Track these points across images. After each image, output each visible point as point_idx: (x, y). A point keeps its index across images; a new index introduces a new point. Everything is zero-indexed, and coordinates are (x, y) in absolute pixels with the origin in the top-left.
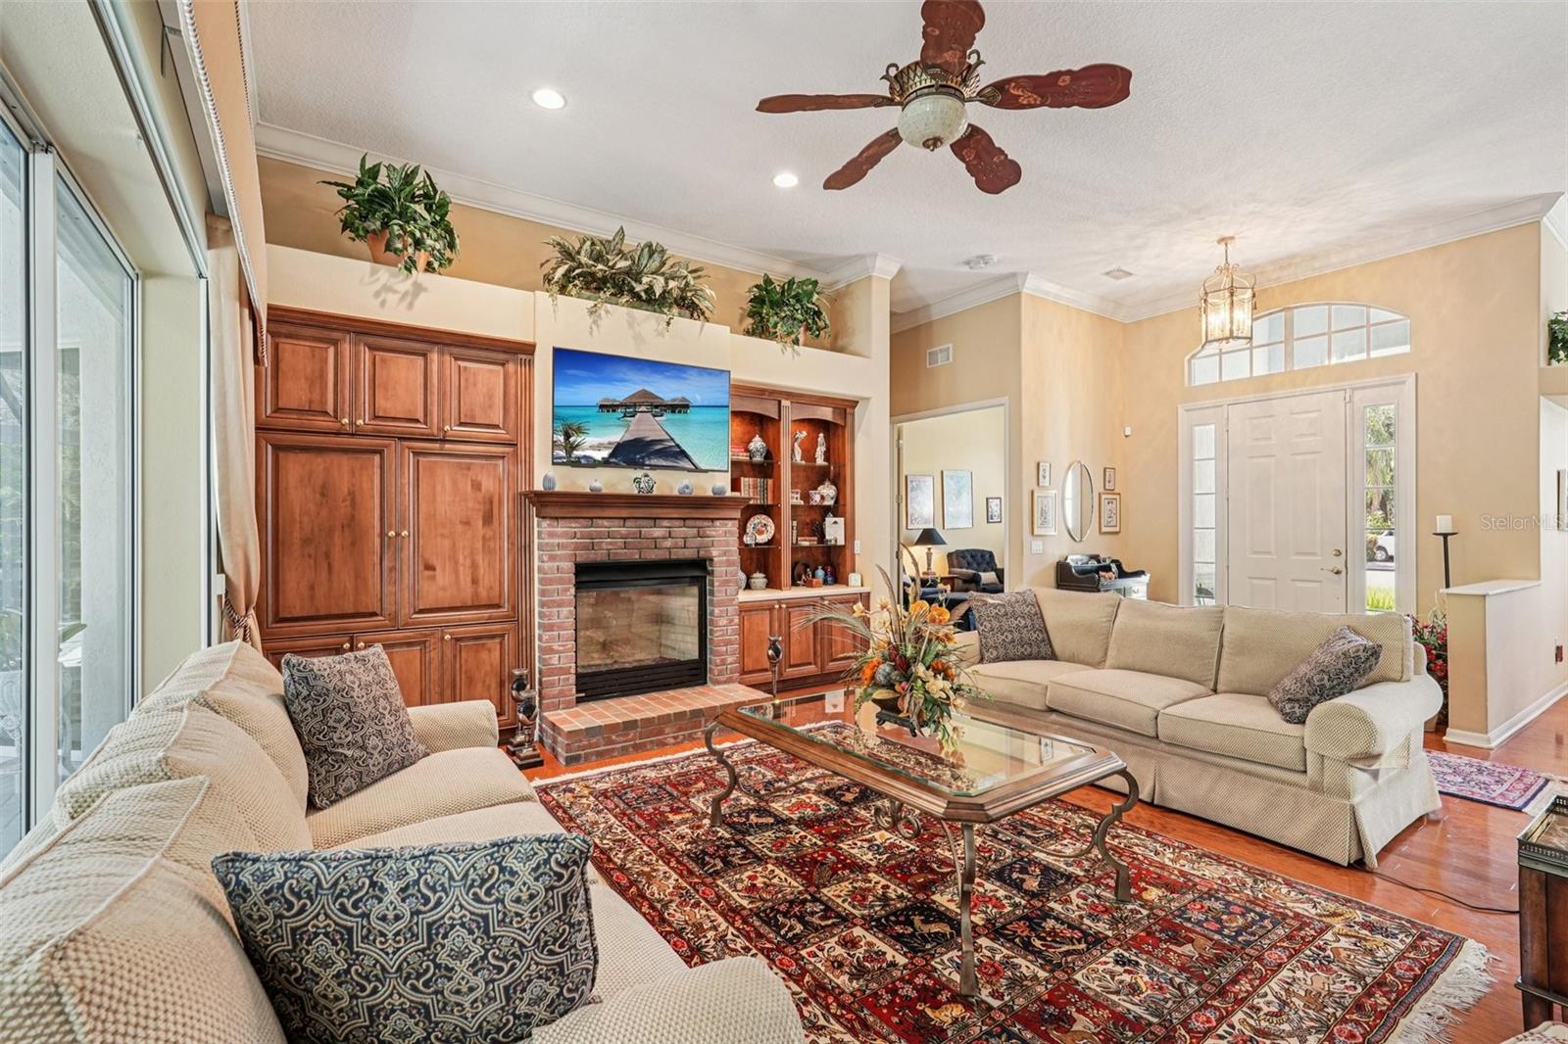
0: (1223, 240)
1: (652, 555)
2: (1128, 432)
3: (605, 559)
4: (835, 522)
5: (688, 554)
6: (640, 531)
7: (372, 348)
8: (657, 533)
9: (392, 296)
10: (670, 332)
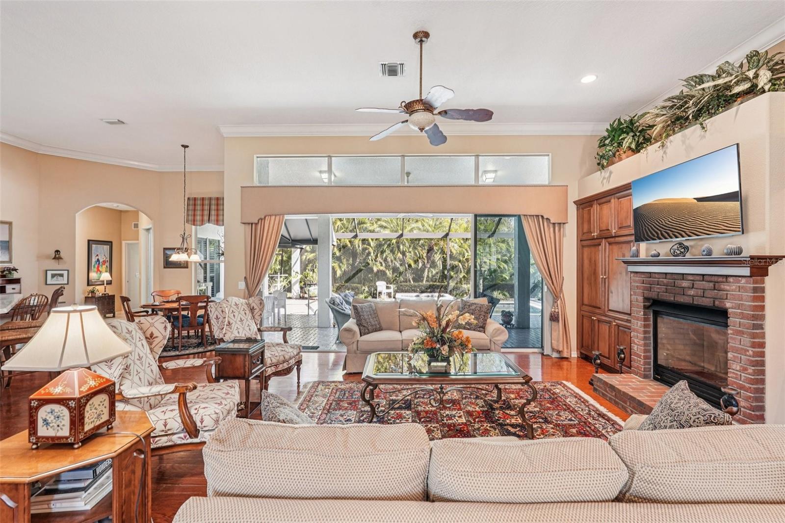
6: (674, 282)
7: (599, 204)
8: (685, 284)
9: (605, 181)
10: (707, 131)
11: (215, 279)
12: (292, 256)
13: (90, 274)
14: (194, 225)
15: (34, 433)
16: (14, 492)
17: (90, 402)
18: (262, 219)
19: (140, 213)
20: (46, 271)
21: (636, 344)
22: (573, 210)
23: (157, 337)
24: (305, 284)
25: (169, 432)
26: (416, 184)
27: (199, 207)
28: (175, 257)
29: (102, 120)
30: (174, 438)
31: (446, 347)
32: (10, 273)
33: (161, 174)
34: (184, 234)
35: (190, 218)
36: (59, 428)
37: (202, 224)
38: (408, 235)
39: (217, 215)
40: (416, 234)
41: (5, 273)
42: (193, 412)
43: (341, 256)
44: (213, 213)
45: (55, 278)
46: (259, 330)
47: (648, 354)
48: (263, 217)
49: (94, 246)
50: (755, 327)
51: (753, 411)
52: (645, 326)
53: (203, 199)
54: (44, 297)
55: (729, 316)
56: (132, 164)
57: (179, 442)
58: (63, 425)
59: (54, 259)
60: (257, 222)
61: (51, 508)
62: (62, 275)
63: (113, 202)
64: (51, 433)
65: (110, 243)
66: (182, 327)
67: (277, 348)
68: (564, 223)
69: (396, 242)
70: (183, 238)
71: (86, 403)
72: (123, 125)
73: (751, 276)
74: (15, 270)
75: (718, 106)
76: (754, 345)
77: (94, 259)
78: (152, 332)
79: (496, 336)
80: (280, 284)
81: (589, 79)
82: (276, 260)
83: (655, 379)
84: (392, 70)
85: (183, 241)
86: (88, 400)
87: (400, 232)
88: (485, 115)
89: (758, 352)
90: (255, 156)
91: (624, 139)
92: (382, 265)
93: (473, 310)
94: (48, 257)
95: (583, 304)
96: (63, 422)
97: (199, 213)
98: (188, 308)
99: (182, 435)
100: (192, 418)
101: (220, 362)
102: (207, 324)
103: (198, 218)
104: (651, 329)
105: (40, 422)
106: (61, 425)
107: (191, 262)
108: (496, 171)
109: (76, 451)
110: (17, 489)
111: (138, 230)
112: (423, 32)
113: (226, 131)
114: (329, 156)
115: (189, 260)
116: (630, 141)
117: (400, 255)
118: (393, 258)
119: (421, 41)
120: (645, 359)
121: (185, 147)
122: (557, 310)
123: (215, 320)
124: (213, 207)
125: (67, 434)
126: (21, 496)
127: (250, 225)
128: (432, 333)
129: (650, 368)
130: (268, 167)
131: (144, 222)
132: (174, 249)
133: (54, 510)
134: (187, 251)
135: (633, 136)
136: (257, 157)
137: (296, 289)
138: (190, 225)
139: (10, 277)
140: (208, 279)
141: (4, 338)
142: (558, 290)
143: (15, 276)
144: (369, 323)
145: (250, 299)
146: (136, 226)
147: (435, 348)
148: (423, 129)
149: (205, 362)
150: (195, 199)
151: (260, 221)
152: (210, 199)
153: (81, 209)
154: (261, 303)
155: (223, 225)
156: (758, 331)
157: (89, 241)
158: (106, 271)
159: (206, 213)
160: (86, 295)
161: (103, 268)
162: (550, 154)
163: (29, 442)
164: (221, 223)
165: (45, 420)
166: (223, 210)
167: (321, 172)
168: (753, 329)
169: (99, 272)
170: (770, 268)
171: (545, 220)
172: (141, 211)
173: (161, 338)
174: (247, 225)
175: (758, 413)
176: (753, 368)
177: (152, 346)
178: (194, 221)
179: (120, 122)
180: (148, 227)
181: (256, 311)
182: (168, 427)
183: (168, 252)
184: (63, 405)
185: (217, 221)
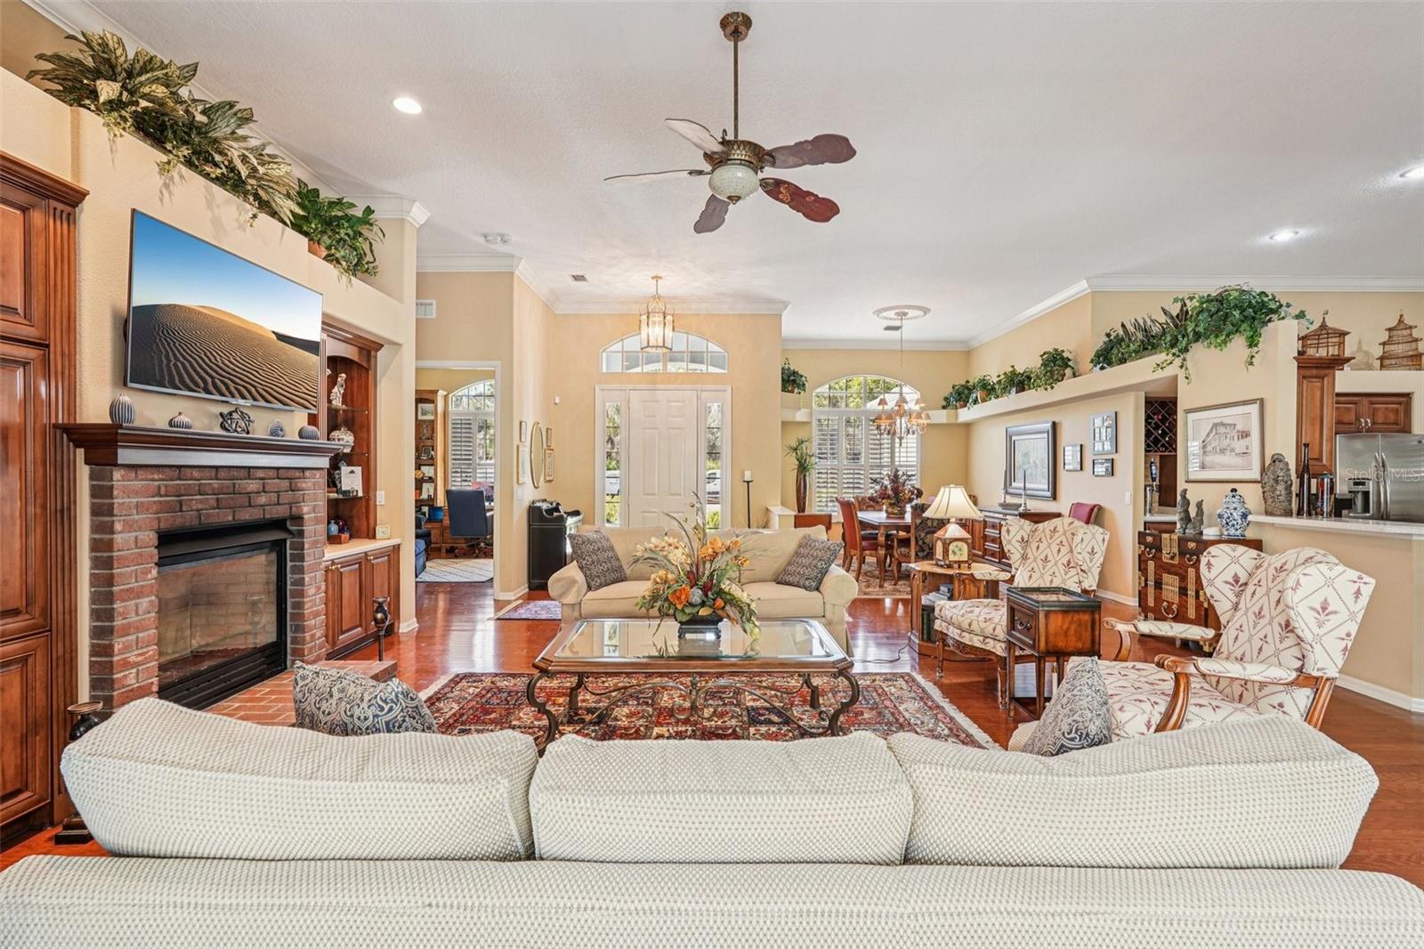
0: (657, 278)
1: (246, 515)
2: (557, 401)
3: (195, 522)
4: (352, 472)
5: (280, 512)
6: (234, 484)
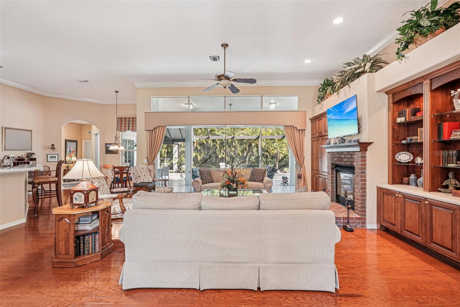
7: (319, 120)
8: (343, 156)
9: (321, 109)
10: (351, 88)
11: (131, 161)
12: (173, 149)
13: (66, 158)
14: (121, 131)
15: (72, 202)
16: (69, 218)
17: (90, 193)
18: (155, 128)
19: (92, 125)
20: (48, 155)
21: (329, 186)
22: (309, 123)
23: (109, 178)
24: (180, 164)
25: (116, 213)
26: (235, 110)
27: (123, 123)
28: (112, 148)
29: (77, 80)
30: (118, 215)
31: (235, 184)
32: (31, 155)
33: (104, 105)
34: (117, 136)
35: (119, 128)
36: (80, 201)
37: (125, 131)
38: (237, 137)
39: (133, 126)
40: (241, 137)
41: (29, 156)
42: (125, 205)
43: (201, 149)
44: (131, 125)
45: (52, 158)
46: (153, 180)
47: (333, 190)
48: (156, 127)
49: (68, 143)
50: (362, 173)
51: (361, 209)
52: (332, 177)
53: (125, 118)
54: (48, 167)
55: (355, 169)
56: (88, 100)
57: (120, 217)
58: (82, 200)
59: (51, 149)
60: (152, 130)
61: (78, 228)
62: (55, 157)
63: (78, 120)
64: (78, 202)
65: (76, 141)
66: (116, 182)
67: (161, 188)
68: (304, 130)
69: (231, 141)
70: (116, 138)
71: (89, 193)
72: (87, 82)
73: (360, 151)
74: (34, 154)
75: (355, 77)
76: (362, 180)
77: (68, 150)
78: (107, 176)
79: (267, 184)
80: (166, 164)
81: (308, 61)
82: (165, 152)
83: (336, 201)
84: (215, 59)
85: (116, 139)
86: (90, 192)
87: (233, 136)
88: (253, 81)
89: (363, 183)
90: (152, 97)
91: (327, 89)
92: (224, 154)
93: (258, 172)
94: (48, 148)
95: (313, 170)
96: (82, 199)
97: (123, 125)
98: (119, 173)
99: (121, 214)
100: (125, 208)
101: (135, 189)
102: (128, 182)
103: (123, 128)
104: (335, 179)
105: (74, 199)
106: (81, 200)
107: (119, 150)
108: (275, 103)
109: (86, 209)
110: (70, 217)
111: (91, 135)
112: (225, 44)
113: (137, 85)
114: (188, 97)
115: (119, 149)
116: (330, 90)
117: (233, 148)
118: (230, 150)
119: (225, 48)
120: (331, 192)
121: (117, 92)
122: (301, 173)
123: (133, 175)
124: (131, 122)
125: (83, 203)
126: (72, 219)
127: (149, 131)
128: (229, 179)
129: (334, 197)
130: (158, 102)
131: (95, 130)
132: (111, 144)
133: (79, 229)
134: (118, 145)
135: (332, 88)
136: (153, 98)
137: (175, 167)
138: (119, 132)
139: (31, 157)
140: (127, 161)
141: (40, 181)
142: (301, 163)
143: (34, 157)
144: (207, 179)
145: (149, 166)
146: (90, 132)
147: (230, 185)
148: (226, 87)
149: (129, 189)
150: (121, 118)
151: (154, 129)
152: (129, 118)
153: (64, 124)
154: (154, 168)
155: (136, 131)
156: (363, 175)
157: (66, 140)
158: (74, 156)
159: (127, 125)
160: (65, 169)
161: (73, 155)
162: (298, 95)
163: (71, 205)
164: (135, 130)
165: (76, 198)
166: (136, 124)
167: (186, 104)
168: (361, 174)
169: (71, 157)
170: (368, 147)
171: (295, 128)
172: (93, 124)
173: (110, 178)
174: (148, 131)
175: (363, 209)
176: (361, 190)
177: (107, 182)
178: (121, 129)
179: (86, 81)
180: (96, 133)
181: (152, 172)
182: (115, 211)
183: (108, 146)
184: (82, 193)
185: (133, 129)
